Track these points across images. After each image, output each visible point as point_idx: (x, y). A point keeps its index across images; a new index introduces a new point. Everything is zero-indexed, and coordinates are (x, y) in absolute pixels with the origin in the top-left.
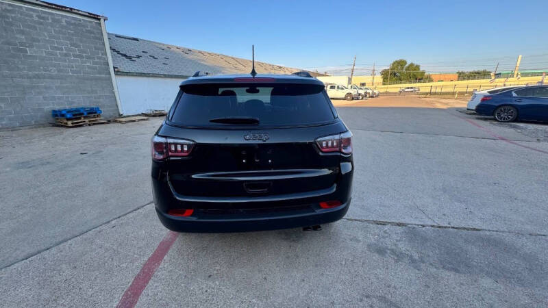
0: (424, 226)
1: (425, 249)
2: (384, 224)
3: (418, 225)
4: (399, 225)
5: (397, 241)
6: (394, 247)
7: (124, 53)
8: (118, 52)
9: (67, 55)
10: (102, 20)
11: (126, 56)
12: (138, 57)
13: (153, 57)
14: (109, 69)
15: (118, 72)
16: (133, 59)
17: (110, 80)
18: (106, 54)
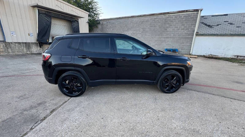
0: (32, 129)
1: (23, 118)
2: (52, 112)
3: (35, 127)
4: (45, 118)
5: (38, 111)
6: (37, 108)
7: (209, 24)
8: (206, 25)
9: (179, 29)
10: (200, 11)
11: (209, 26)
12: (218, 25)
13: (231, 24)
14: (193, 33)
15: (198, 34)
16: (213, 27)
17: (192, 38)
18: (195, 27)
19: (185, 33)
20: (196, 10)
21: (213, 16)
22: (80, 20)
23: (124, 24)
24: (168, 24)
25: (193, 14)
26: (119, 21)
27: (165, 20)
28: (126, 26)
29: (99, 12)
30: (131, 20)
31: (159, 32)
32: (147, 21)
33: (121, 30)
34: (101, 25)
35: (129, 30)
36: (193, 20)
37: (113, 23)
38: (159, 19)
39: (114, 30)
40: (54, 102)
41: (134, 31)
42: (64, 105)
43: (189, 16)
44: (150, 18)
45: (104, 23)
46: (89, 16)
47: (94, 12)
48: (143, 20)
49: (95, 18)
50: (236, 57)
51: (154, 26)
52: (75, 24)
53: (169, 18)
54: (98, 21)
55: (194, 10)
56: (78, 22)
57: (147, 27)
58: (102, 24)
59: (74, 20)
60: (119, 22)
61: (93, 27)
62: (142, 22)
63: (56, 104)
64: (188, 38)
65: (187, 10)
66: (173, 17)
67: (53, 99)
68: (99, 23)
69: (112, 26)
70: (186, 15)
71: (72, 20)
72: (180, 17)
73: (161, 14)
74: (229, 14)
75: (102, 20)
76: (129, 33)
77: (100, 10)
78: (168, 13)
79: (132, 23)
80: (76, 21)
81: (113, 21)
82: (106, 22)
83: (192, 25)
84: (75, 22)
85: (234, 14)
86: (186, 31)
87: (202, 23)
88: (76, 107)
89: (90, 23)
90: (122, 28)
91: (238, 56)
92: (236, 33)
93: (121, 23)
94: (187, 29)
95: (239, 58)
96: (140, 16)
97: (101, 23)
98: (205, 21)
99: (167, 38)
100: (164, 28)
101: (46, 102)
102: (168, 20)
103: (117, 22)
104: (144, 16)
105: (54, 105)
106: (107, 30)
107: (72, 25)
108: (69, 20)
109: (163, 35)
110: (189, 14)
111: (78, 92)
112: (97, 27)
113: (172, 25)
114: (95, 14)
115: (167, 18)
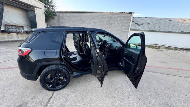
7: (138, 23)
8: (136, 23)
9: (119, 25)
10: (132, 13)
11: (137, 24)
12: (142, 24)
13: (149, 24)
14: (129, 29)
15: (131, 29)
16: (140, 25)
17: (128, 32)
18: (130, 24)
19: (124, 28)
20: (130, 12)
21: (139, 18)
22: (36, 10)
23: (79, 17)
24: (113, 20)
25: (128, 15)
26: (74, 14)
27: (111, 17)
28: (80, 19)
29: (54, 4)
30: (84, 15)
31: (106, 26)
32: (97, 17)
33: (76, 22)
34: (57, 16)
35: (83, 23)
36: (128, 19)
37: (69, 16)
38: (106, 16)
39: (70, 22)
40: (37, 100)
41: (87, 24)
42: (50, 102)
43: (126, 16)
44: (99, 15)
45: (60, 15)
46: (45, 7)
47: (50, 4)
48: (94, 16)
49: (51, 10)
50: (152, 45)
51: (103, 22)
52: (31, 14)
53: (113, 17)
54: (55, 12)
55: (129, 12)
56: (34, 11)
57: (97, 21)
58: (59, 16)
59: (30, 9)
60: (74, 16)
61: (50, 18)
62: (94, 18)
63: (41, 103)
64: (126, 31)
65: (125, 12)
66: (116, 16)
67: (35, 97)
68: (55, 15)
69: (68, 18)
70: (124, 16)
71: (27, 9)
72: (120, 16)
73: (108, 13)
74: (148, 18)
75: (58, 12)
76: (83, 25)
77: (55, 3)
78: (112, 13)
79: (85, 18)
80: (33, 10)
81: (69, 14)
82: (62, 14)
83: (128, 23)
84: (31, 12)
85: (150, 18)
86: (124, 27)
87: (134, 22)
88: (65, 102)
89: (46, 13)
90: (77, 21)
91: (153, 44)
92: (152, 30)
93: (76, 16)
94: (125, 25)
95: (154, 45)
96: (92, 12)
97: (57, 14)
98: (135, 21)
99: (112, 30)
100: (109, 23)
101: (26, 103)
102: (112, 18)
103: (72, 15)
104: (95, 12)
105: (39, 104)
106: (63, 21)
107: (28, 15)
108: (25, 9)
109: (109, 29)
110: (126, 15)
111: (61, 85)
112: (53, 18)
113: (115, 22)
114: (51, 6)
115: (112, 16)
